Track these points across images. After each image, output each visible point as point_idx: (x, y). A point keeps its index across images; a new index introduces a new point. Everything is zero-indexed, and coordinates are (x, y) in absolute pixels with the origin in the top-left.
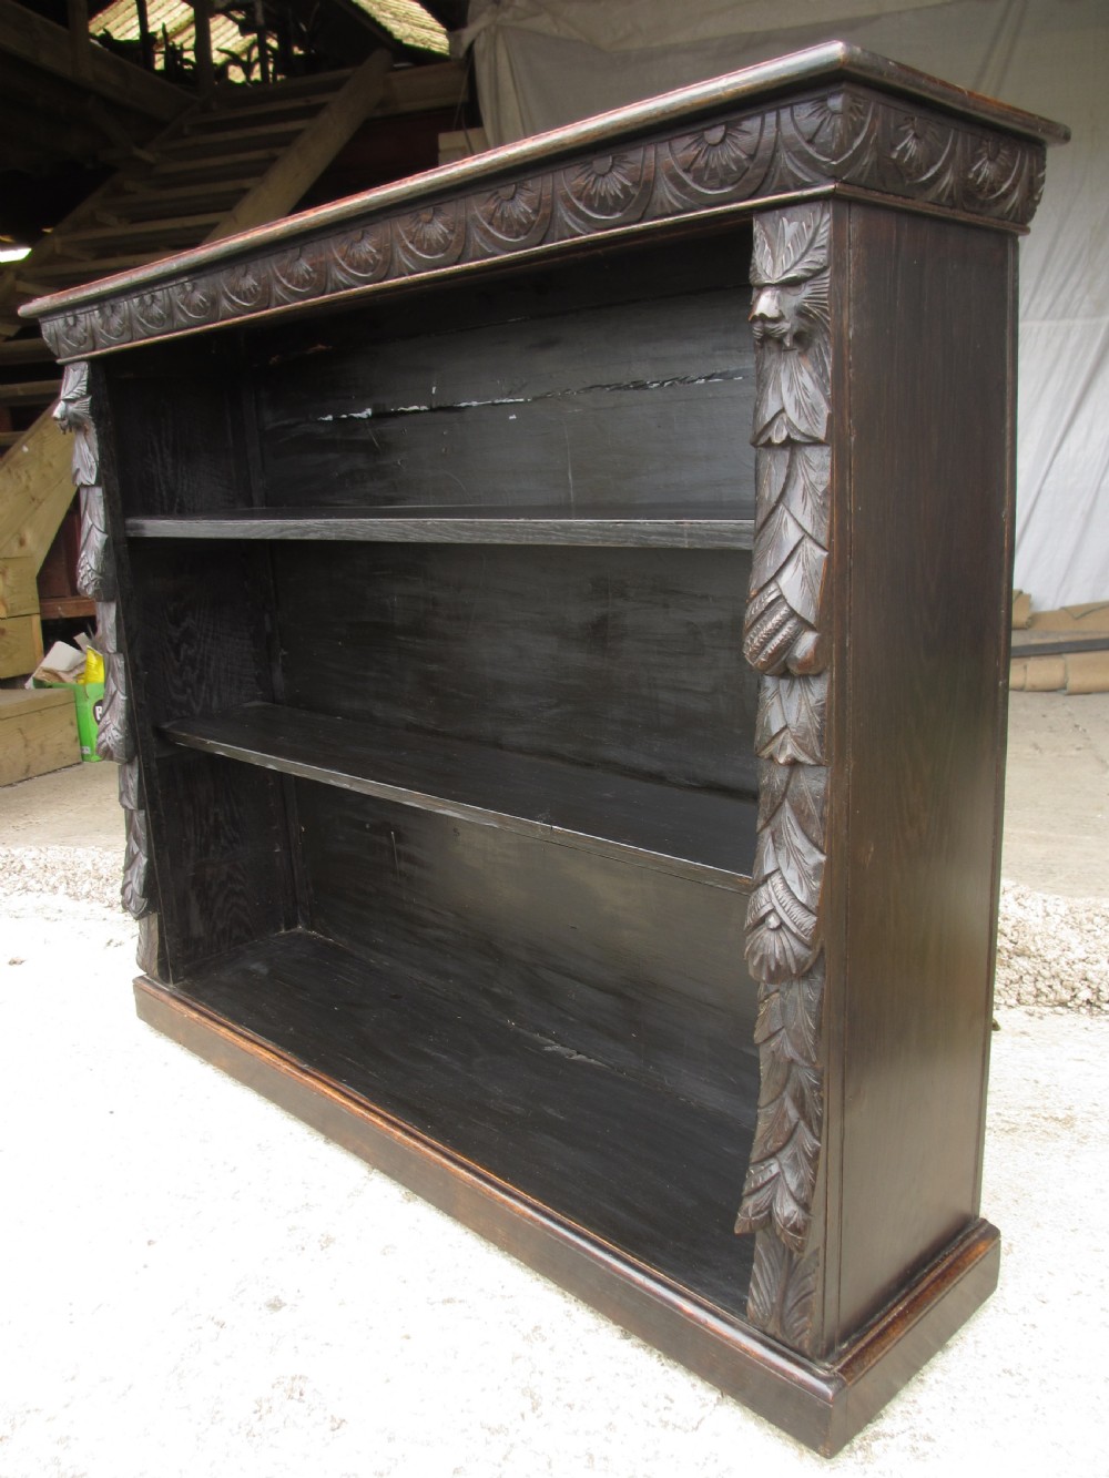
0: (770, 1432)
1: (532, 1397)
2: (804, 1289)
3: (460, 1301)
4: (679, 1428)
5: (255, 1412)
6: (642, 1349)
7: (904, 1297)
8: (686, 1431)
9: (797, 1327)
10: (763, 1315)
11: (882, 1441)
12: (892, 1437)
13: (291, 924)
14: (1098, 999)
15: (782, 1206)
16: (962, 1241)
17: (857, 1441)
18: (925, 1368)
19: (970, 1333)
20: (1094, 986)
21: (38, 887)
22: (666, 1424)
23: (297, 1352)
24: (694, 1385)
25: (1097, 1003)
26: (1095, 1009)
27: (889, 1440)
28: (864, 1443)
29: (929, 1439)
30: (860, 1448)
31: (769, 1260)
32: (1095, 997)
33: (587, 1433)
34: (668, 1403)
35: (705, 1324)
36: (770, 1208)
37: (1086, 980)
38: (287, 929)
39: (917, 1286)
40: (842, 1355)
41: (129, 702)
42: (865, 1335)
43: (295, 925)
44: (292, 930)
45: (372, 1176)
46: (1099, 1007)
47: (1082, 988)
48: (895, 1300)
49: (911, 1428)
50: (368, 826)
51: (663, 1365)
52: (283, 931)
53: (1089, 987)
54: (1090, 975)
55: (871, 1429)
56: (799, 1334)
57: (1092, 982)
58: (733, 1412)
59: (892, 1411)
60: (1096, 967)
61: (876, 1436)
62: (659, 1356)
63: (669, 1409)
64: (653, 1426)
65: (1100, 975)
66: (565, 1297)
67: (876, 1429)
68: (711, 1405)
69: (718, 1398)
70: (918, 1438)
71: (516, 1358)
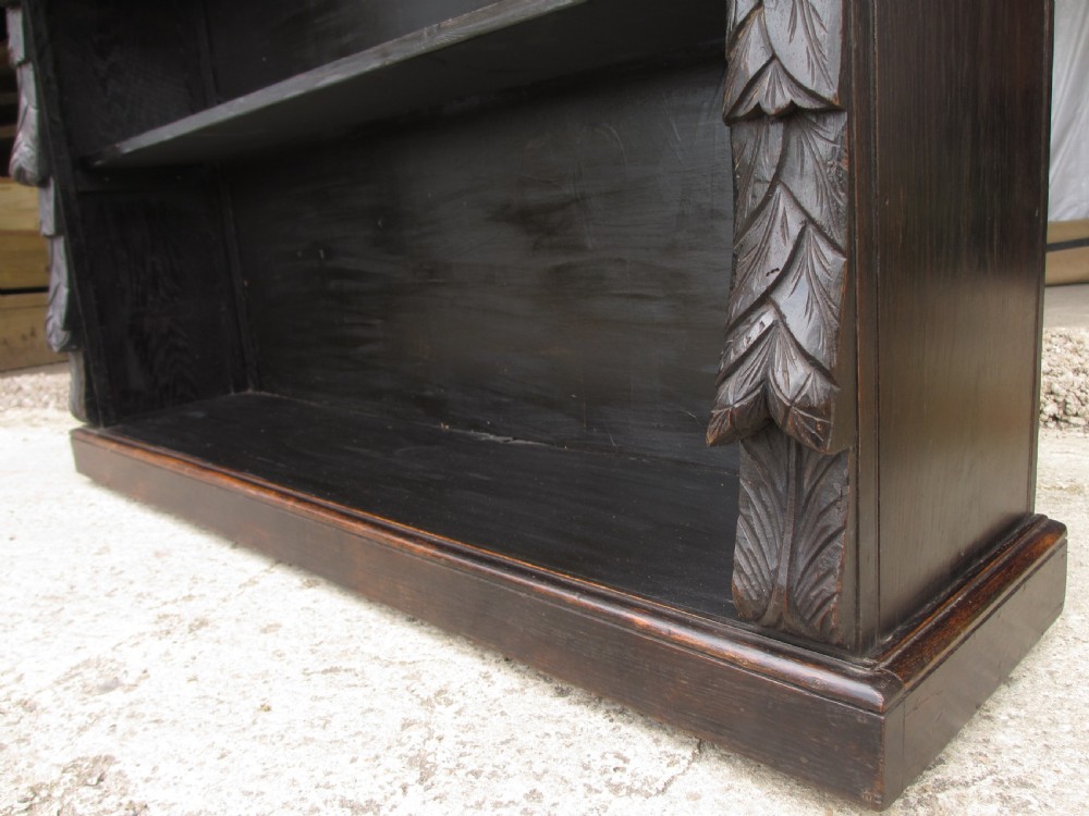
0: (776, 789)
1: (422, 766)
2: (824, 530)
3: (346, 670)
4: (637, 791)
5: (25, 800)
6: (583, 706)
7: (960, 587)
8: (648, 796)
9: (816, 597)
10: (759, 595)
11: (953, 791)
12: (967, 785)
13: (241, 386)
14: (1065, 413)
15: (785, 371)
16: (1021, 534)
17: (912, 793)
18: (989, 703)
19: (1039, 663)
20: (1060, 399)
21: (31, 403)
22: (616, 789)
23: (113, 731)
24: (657, 741)
25: (1065, 418)
26: (1062, 424)
27: (963, 791)
28: (925, 795)
29: (1024, 784)
30: (919, 802)
31: (763, 503)
32: (1061, 412)
33: (497, 805)
34: (620, 764)
35: (668, 638)
36: (765, 381)
37: (1052, 393)
38: (237, 391)
39: (974, 575)
40: (887, 650)
41: (40, 117)
42: (914, 628)
43: (245, 388)
44: (243, 393)
45: (273, 570)
46: (1067, 421)
47: (1048, 402)
48: (949, 590)
49: (991, 773)
50: (300, 254)
51: (612, 721)
52: (233, 394)
53: (1055, 401)
54: (1056, 387)
55: (931, 778)
56: (820, 608)
57: (1058, 395)
58: (717, 769)
59: (955, 754)
60: (1061, 379)
61: (942, 786)
62: (608, 712)
63: (624, 770)
64: (597, 791)
65: (1067, 387)
66: (484, 659)
67: (939, 777)
68: (685, 762)
69: (694, 754)
70: (1006, 783)
71: (406, 725)
